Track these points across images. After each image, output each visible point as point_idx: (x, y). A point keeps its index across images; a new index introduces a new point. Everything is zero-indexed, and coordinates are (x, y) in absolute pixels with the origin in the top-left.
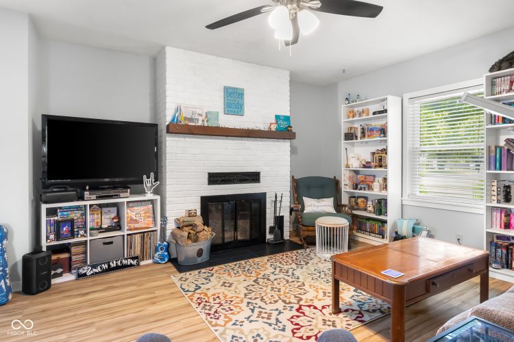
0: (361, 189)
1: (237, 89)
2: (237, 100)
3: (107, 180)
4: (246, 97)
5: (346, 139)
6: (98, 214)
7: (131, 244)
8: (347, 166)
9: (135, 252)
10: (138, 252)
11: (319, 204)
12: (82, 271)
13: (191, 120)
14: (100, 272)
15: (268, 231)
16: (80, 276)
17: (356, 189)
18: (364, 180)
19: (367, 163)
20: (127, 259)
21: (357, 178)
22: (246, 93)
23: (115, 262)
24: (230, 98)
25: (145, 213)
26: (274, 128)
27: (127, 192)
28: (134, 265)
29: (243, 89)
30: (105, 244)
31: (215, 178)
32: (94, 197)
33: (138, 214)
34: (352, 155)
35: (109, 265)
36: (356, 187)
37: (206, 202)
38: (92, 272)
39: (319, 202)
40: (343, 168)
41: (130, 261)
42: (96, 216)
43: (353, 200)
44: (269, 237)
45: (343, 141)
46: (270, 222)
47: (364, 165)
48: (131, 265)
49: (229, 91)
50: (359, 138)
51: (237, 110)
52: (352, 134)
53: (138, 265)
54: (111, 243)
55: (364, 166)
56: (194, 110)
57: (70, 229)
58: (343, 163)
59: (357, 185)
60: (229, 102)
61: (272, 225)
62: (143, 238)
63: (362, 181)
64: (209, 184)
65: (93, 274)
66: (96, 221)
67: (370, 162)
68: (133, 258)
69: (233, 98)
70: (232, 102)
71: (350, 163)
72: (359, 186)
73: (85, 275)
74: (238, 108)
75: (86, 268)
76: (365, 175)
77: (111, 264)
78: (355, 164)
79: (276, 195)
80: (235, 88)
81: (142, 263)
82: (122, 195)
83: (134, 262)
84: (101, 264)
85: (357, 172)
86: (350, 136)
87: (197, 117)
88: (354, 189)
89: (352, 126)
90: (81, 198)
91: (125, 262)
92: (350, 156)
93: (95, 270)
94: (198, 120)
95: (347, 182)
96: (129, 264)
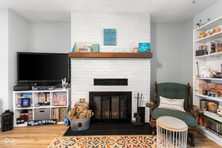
0: (210, 95)
1: (111, 29)
2: (111, 36)
3: (45, 81)
4: (117, 34)
5: (197, 55)
6: (44, 97)
7: (54, 113)
8: (198, 76)
9: (55, 117)
10: (57, 117)
11: (170, 103)
12: (30, 123)
13: (83, 49)
14: (37, 125)
15: (133, 115)
16: (29, 125)
17: (206, 94)
18: (214, 87)
19: (218, 73)
20: (51, 120)
21: (208, 86)
22: (117, 31)
23: (45, 121)
24: (106, 35)
25: (63, 98)
26: (136, 51)
27: (52, 87)
28: (54, 124)
29: (115, 30)
30: (40, 111)
31: (97, 82)
32: (36, 89)
33: (60, 98)
34: (203, 67)
35: (42, 122)
36: (206, 93)
37: (92, 95)
38: (34, 124)
39: (170, 101)
40: (194, 77)
41: (52, 122)
42: (43, 97)
43: (203, 102)
44: (134, 119)
45: (194, 57)
46: (134, 110)
47: (214, 75)
48: (52, 124)
49: (106, 31)
50: (209, 53)
51: (111, 42)
52: (203, 51)
53: (56, 124)
54: (43, 111)
55: (215, 77)
56: (85, 44)
57: (28, 103)
58: (195, 73)
59: (206, 92)
60: (106, 38)
61: (136, 112)
62: (60, 111)
63: (213, 88)
64: (94, 85)
65: (34, 125)
66: (43, 100)
67: (220, 73)
68: (54, 120)
69: (108, 35)
70: (108, 38)
71: (201, 73)
72: (209, 93)
73: (31, 125)
74: (112, 41)
75: (32, 122)
76: (216, 84)
77: (43, 121)
78: (206, 75)
79: (138, 94)
80: (110, 29)
81: (59, 123)
82: (49, 89)
83: (54, 122)
84: (38, 121)
85: (208, 81)
86: (200, 53)
87: (87, 48)
88: (204, 94)
89: (203, 44)
90: (31, 89)
91: (49, 121)
92: (201, 68)
93: (35, 123)
94: (87, 49)
95: (198, 88)
96: (51, 123)
